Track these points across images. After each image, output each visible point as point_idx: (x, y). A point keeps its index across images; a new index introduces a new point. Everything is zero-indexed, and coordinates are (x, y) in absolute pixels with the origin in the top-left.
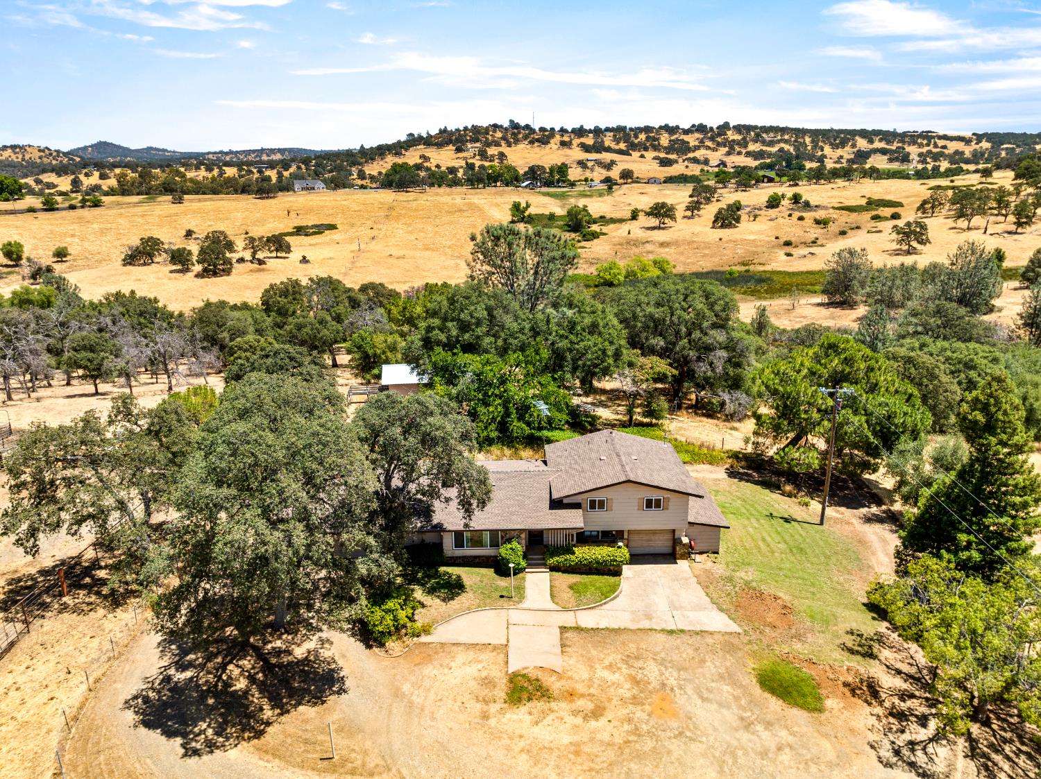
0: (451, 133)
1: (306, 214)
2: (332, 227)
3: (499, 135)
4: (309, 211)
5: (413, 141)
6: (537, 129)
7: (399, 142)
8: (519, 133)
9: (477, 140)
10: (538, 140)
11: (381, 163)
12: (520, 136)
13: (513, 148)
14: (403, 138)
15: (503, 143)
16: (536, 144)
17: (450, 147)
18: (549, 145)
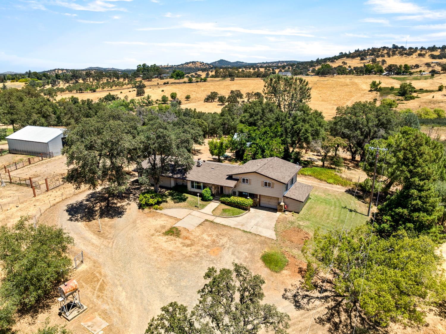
5: (342, 56)
7: (335, 56)
8: (397, 50)
9: (373, 55)
10: (406, 54)
12: (397, 52)
13: (391, 58)
14: (338, 54)
17: (359, 58)
18: (412, 56)
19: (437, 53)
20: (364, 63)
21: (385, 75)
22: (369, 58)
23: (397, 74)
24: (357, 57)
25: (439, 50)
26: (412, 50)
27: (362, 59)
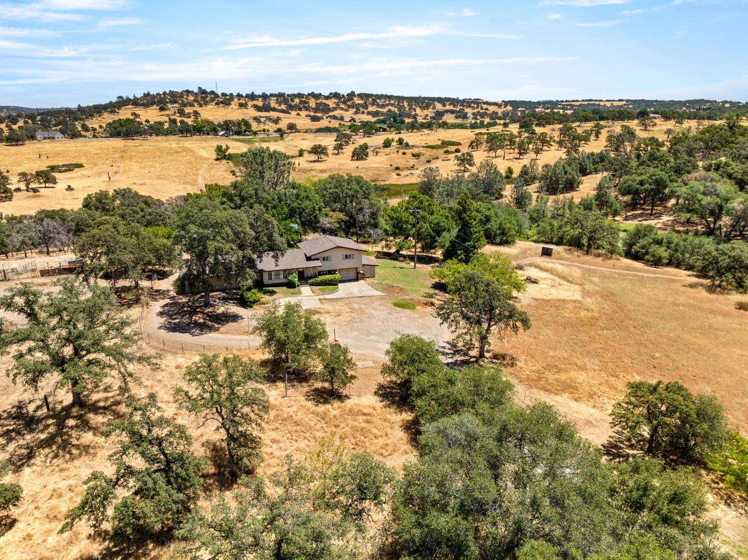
0: (154, 97)
1: (55, 156)
2: (80, 166)
3: (191, 98)
4: (57, 155)
5: (123, 102)
6: (220, 94)
7: (111, 103)
8: (207, 97)
9: (176, 102)
10: (222, 102)
11: (100, 119)
12: (208, 99)
13: (204, 108)
14: (114, 100)
15: (196, 104)
16: (221, 105)
17: (155, 107)
18: (231, 106)
19: (260, 103)
20: (168, 115)
21: (222, 135)
22: (172, 108)
23: (238, 133)
24: (152, 104)
25: (260, 99)
26: (228, 97)
27: (162, 109)
